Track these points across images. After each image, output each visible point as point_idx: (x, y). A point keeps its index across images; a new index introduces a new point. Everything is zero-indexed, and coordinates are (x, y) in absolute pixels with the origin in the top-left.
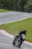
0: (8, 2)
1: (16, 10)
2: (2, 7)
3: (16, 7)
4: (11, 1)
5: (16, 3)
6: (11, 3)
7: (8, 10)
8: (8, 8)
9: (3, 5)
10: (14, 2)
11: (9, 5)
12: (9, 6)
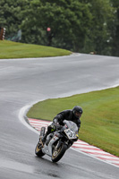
0: (67, 21)
1: (96, 50)
2: (43, 39)
3: (96, 40)
4: (76, 17)
5: (96, 24)
6: (78, 22)
7: (64, 51)
8: (64, 41)
9: (47, 32)
10: (88, 18)
11: (71, 31)
12: (68, 32)
